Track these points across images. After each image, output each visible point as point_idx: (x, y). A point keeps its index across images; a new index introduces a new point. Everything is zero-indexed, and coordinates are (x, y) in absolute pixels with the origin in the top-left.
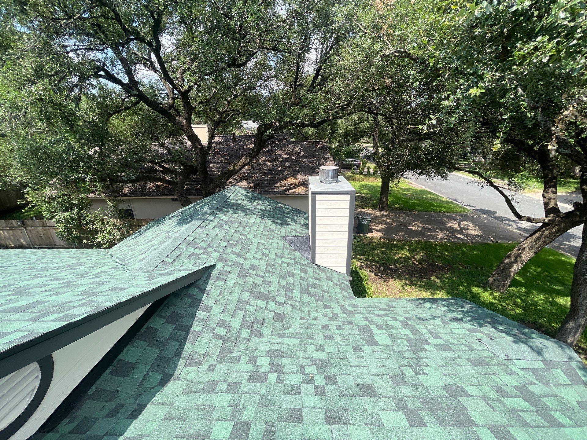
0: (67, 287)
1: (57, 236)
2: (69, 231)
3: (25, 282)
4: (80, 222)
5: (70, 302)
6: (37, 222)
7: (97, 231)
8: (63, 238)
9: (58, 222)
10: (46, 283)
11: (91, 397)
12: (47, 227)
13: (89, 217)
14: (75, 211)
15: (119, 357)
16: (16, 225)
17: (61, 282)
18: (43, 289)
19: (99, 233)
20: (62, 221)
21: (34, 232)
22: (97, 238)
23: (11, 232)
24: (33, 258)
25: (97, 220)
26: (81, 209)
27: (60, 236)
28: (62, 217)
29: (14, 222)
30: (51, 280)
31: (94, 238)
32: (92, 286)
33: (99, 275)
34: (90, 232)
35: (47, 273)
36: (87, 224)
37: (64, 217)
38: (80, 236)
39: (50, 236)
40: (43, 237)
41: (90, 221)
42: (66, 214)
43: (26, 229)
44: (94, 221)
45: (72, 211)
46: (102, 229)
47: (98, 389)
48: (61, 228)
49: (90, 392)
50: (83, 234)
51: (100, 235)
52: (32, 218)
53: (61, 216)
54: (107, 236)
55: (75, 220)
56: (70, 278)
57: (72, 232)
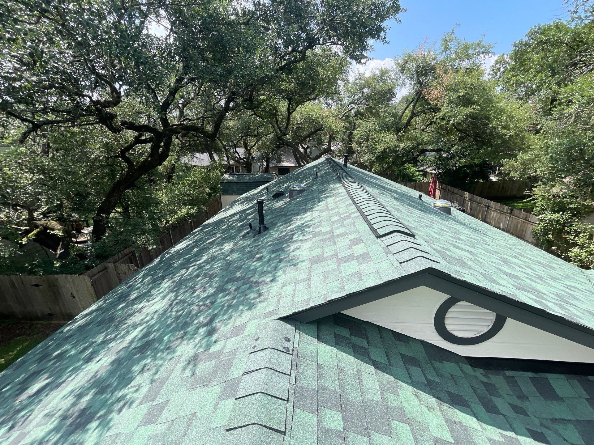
0: (540, 279)
1: (532, 233)
2: (546, 233)
3: (507, 257)
4: (564, 228)
5: (544, 294)
6: (523, 214)
7: (575, 244)
8: (535, 236)
9: (542, 220)
10: (522, 266)
11: (506, 377)
12: (528, 221)
13: (577, 226)
14: (566, 215)
15: (547, 374)
16: (505, 211)
17: (534, 272)
18: (521, 269)
19: (577, 247)
20: (546, 220)
21: (515, 221)
22: (570, 251)
23: (499, 215)
24: (511, 242)
25: (584, 233)
26: (575, 215)
27: (534, 233)
28: (550, 217)
29: (506, 208)
30: (526, 266)
31: (567, 250)
32: (564, 293)
33: (572, 289)
34: (567, 242)
35: (522, 259)
36: (569, 233)
37: (550, 218)
38: (553, 241)
39: (525, 230)
40: (518, 229)
41: (576, 231)
42: (554, 215)
43: (510, 217)
44: (579, 233)
45: (563, 214)
46: (583, 244)
47: (513, 377)
48: (539, 227)
49: (508, 373)
50: (558, 241)
51: (576, 250)
52: (521, 209)
53: (549, 215)
54: (584, 255)
55: (560, 224)
56: (543, 274)
57: (547, 234)
